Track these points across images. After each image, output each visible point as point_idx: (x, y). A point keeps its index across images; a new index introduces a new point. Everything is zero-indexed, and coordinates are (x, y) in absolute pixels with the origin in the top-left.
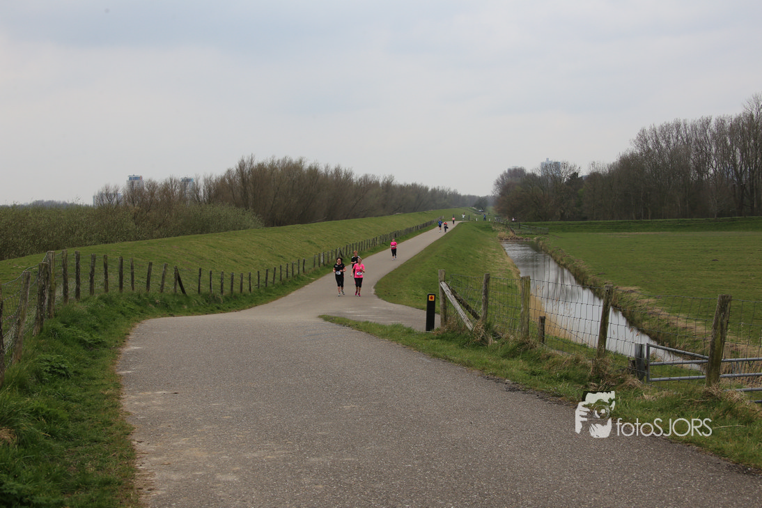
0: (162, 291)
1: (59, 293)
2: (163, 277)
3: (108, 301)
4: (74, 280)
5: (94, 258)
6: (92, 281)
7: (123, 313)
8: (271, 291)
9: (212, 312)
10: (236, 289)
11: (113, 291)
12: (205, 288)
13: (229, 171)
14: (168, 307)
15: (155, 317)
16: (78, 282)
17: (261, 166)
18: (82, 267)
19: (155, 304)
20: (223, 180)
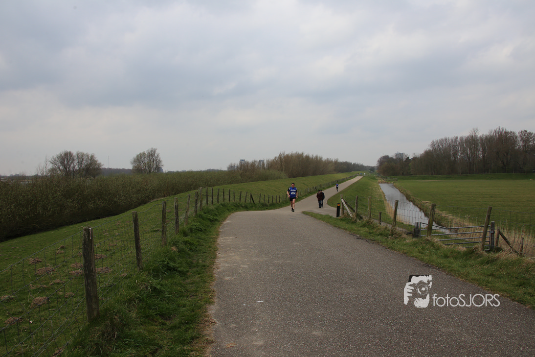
0: (245, 202)
1: (204, 202)
2: (246, 197)
3: (223, 205)
4: (211, 198)
5: (219, 190)
6: (218, 198)
7: (228, 210)
8: (287, 202)
9: (264, 210)
10: (274, 201)
11: (227, 201)
12: (262, 201)
13: (276, 157)
14: (247, 208)
15: (241, 210)
16: (212, 198)
17: (287, 155)
18: (214, 193)
19: (242, 206)
20: (273, 160)
